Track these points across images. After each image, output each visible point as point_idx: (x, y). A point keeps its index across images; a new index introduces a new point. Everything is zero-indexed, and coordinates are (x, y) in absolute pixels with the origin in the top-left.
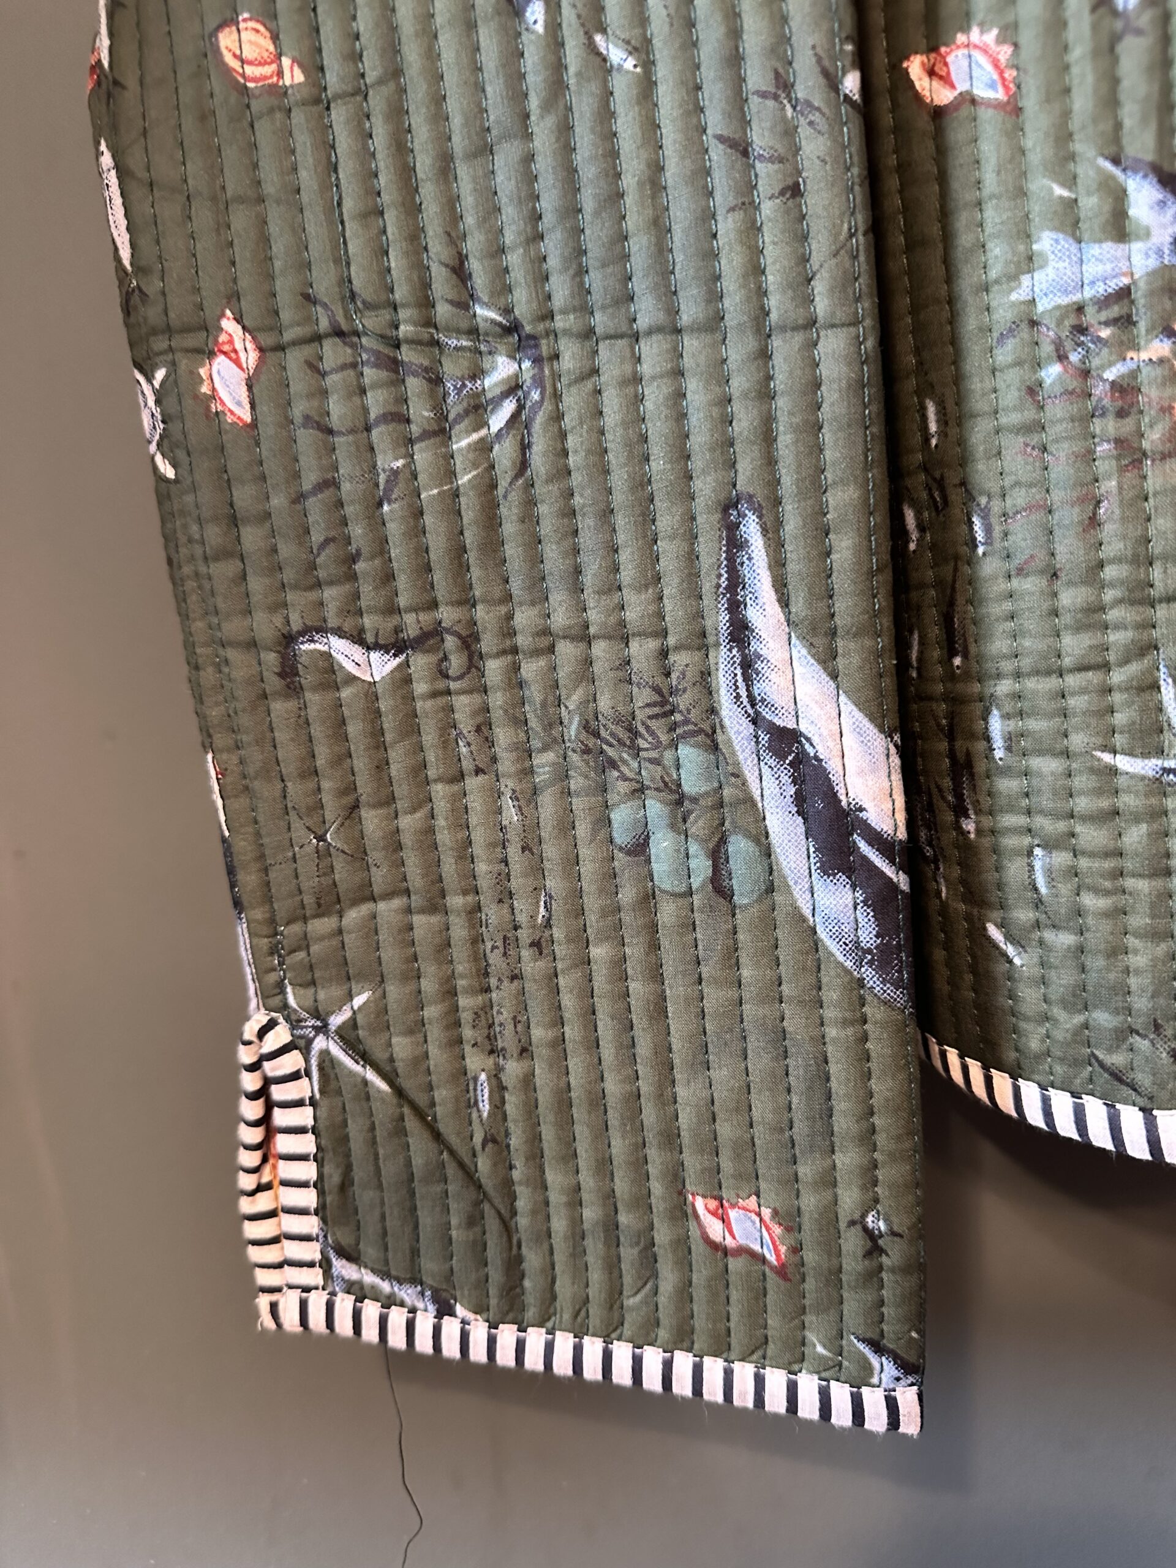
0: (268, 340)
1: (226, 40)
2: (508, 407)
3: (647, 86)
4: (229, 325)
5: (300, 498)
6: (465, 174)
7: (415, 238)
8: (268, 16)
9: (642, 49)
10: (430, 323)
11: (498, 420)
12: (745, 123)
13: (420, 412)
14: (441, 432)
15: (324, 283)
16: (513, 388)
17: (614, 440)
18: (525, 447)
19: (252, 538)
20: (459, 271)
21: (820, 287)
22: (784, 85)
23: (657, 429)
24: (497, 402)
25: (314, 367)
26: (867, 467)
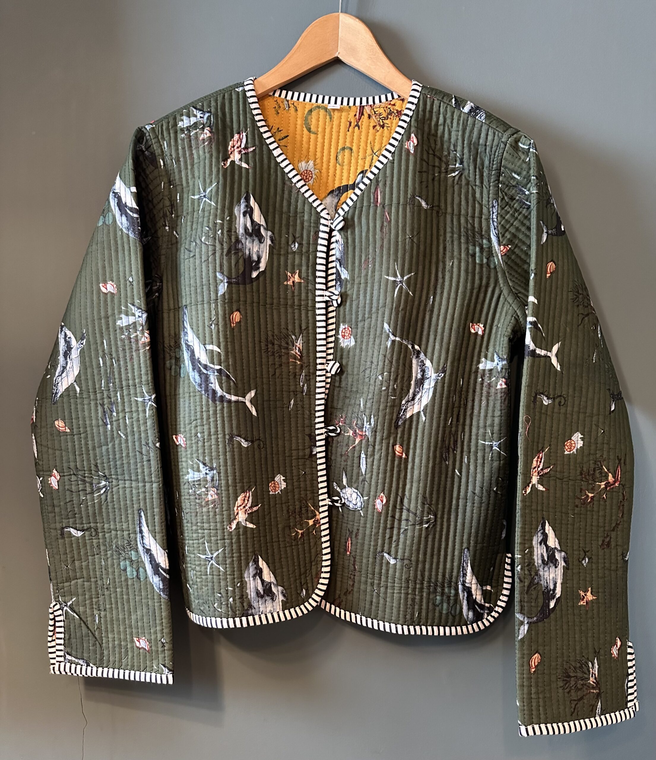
0: (62, 474)
1: (56, 423)
2: (104, 489)
3: (127, 441)
4: (55, 471)
5: (66, 503)
6: (98, 450)
7: (89, 460)
8: (64, 420)
9: (126, 435)
10: (91, 474)
11: (102, 492)
12: (142, 449)
13: (88, 490)
14: (92, 493)
15: (72, 465)
16: (105, 486)
17: (121, 497)
18: (107, 496)
19: (57, 510)
20: (96, 466)
21: (153, 476)
22: (147, 444)
23: (128, 496)
24: (102, 489)
25: (70, 480)
26: (161, 505)
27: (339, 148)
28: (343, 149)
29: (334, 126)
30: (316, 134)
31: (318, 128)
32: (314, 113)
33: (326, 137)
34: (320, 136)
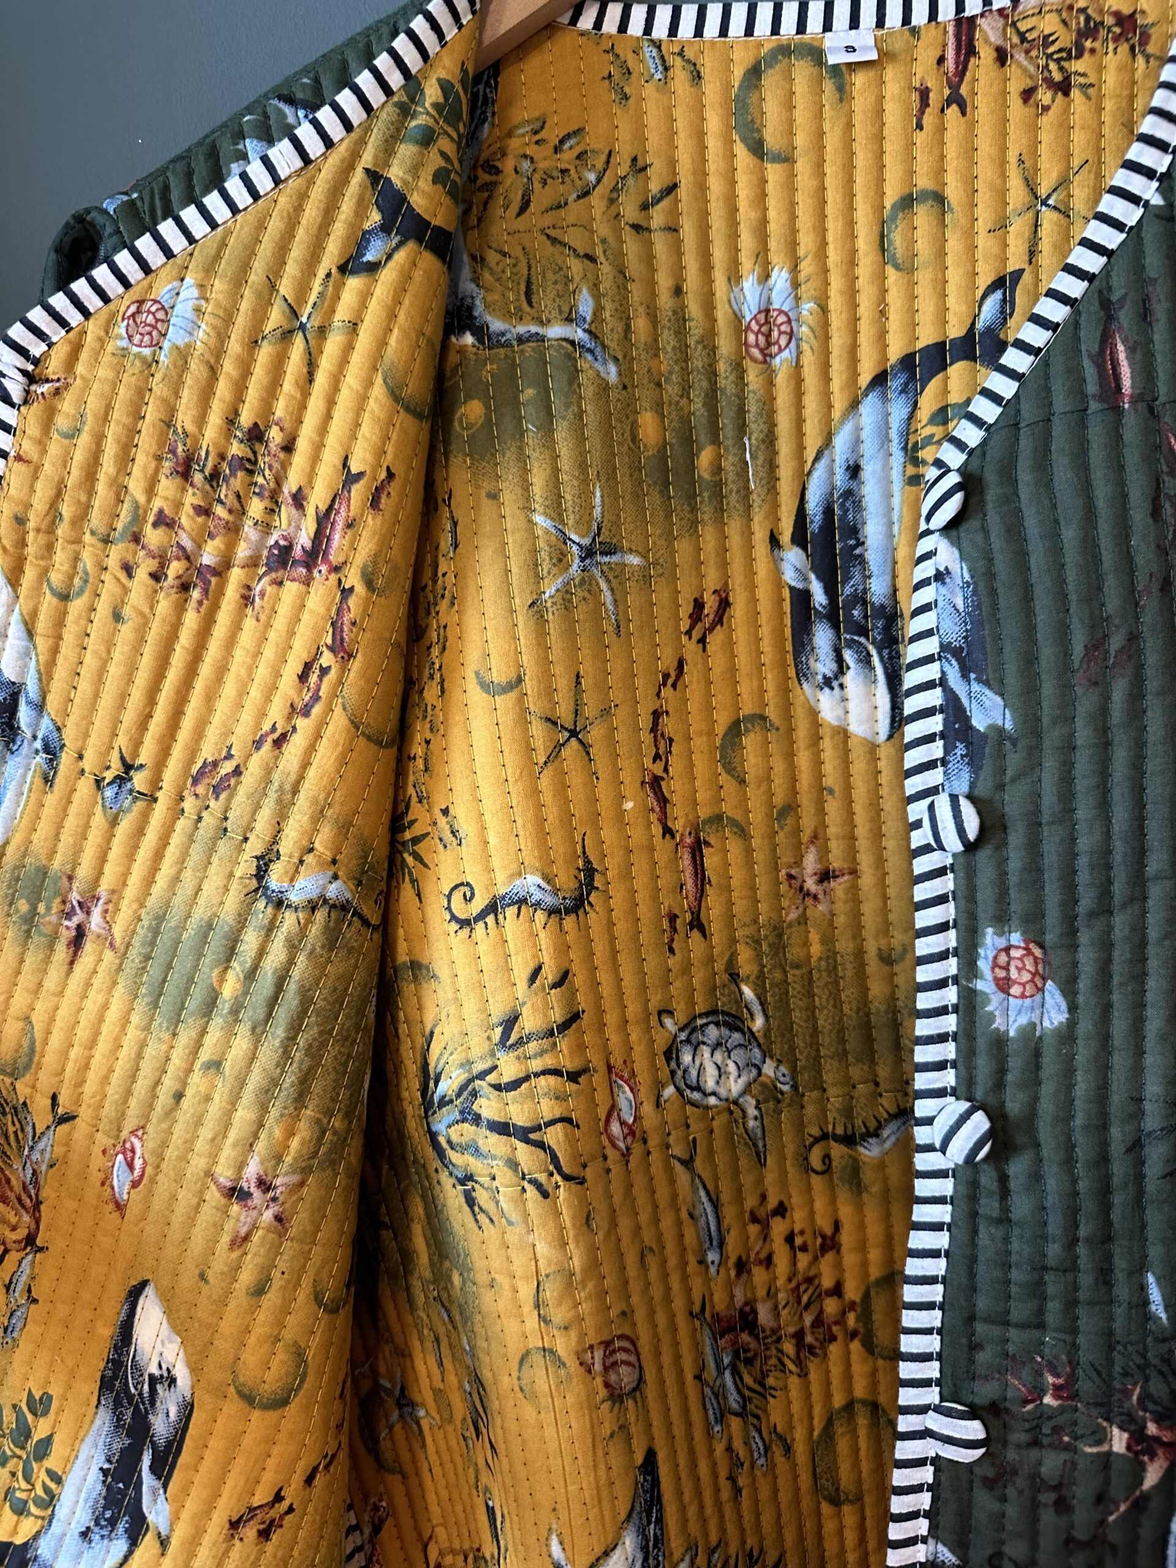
27: (888, 203)
28: (907, 202)
29: (858, 119)
30: (787, 159)
31: (791, 133)
32: (771, 81)
33: (828, 169)
34: (803, 167)
